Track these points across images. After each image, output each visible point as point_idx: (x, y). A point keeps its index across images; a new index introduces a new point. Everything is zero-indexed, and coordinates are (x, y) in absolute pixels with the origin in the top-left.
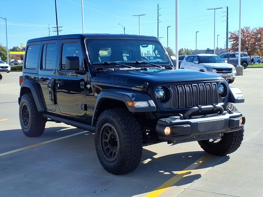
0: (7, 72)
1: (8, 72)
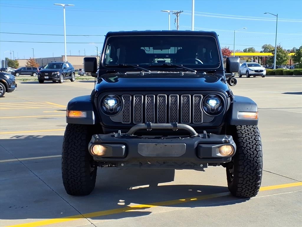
0: (262, 77)
1: (264, 76)
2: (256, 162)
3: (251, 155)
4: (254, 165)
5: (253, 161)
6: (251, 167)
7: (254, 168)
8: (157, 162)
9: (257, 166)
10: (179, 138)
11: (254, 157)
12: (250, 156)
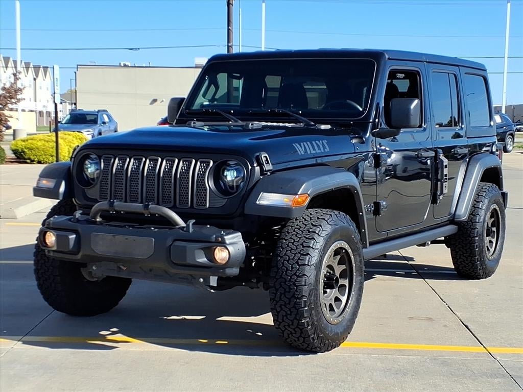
2: (294, 284)
3: (287, 270)
4: (291, 289)
5: (290, 281)
6: (287, 292)
7: (291, 294)
8: (140, 268)
9: (296, 291)
10: (150, 228)
11: (293, 275)
12: (286, 272)
